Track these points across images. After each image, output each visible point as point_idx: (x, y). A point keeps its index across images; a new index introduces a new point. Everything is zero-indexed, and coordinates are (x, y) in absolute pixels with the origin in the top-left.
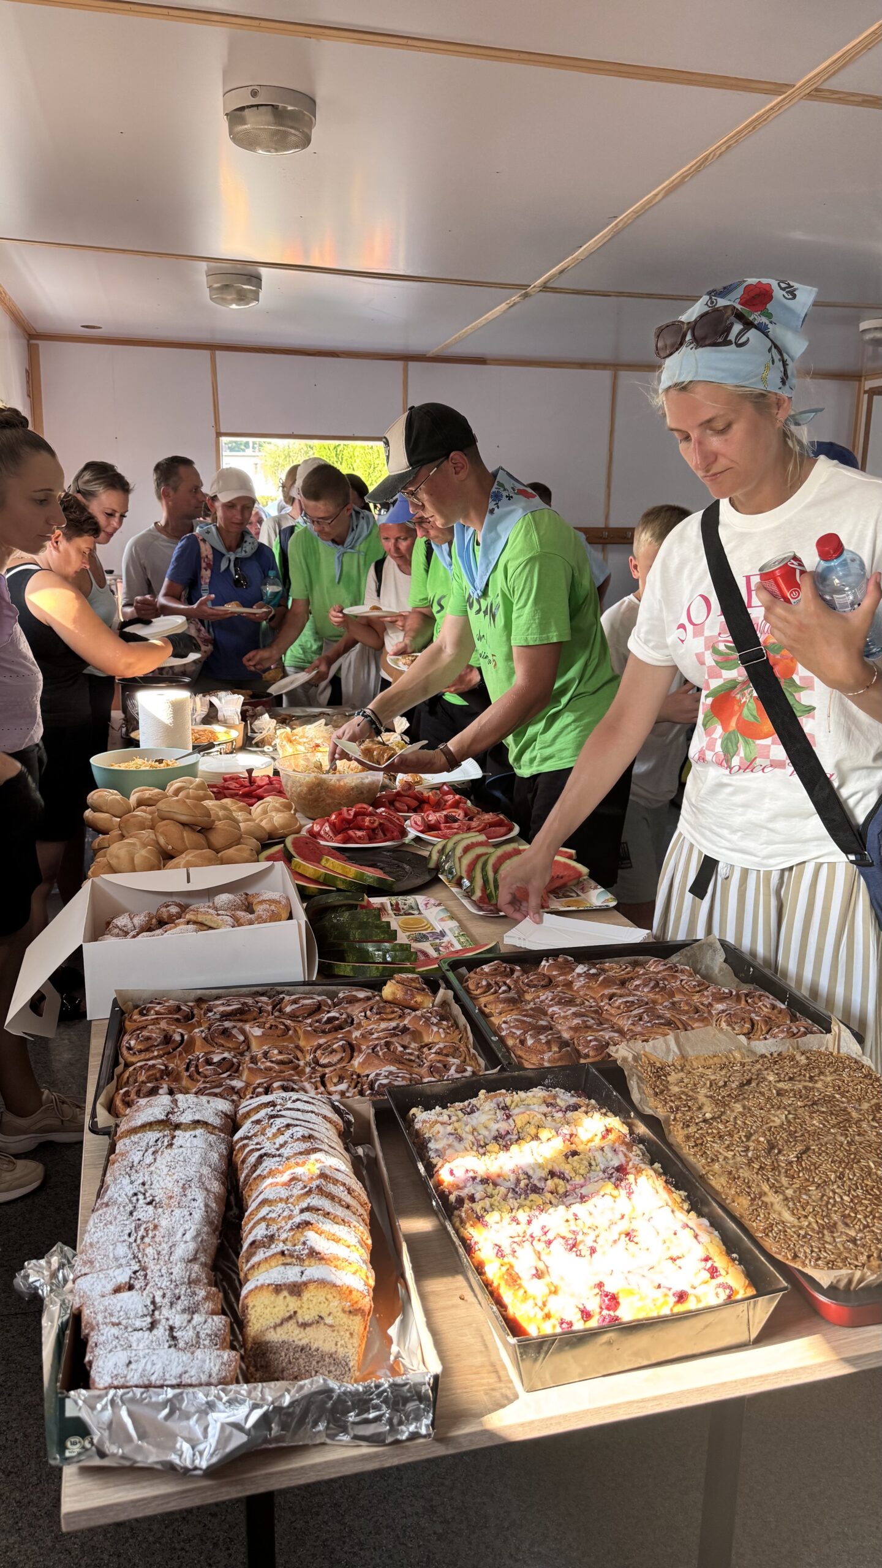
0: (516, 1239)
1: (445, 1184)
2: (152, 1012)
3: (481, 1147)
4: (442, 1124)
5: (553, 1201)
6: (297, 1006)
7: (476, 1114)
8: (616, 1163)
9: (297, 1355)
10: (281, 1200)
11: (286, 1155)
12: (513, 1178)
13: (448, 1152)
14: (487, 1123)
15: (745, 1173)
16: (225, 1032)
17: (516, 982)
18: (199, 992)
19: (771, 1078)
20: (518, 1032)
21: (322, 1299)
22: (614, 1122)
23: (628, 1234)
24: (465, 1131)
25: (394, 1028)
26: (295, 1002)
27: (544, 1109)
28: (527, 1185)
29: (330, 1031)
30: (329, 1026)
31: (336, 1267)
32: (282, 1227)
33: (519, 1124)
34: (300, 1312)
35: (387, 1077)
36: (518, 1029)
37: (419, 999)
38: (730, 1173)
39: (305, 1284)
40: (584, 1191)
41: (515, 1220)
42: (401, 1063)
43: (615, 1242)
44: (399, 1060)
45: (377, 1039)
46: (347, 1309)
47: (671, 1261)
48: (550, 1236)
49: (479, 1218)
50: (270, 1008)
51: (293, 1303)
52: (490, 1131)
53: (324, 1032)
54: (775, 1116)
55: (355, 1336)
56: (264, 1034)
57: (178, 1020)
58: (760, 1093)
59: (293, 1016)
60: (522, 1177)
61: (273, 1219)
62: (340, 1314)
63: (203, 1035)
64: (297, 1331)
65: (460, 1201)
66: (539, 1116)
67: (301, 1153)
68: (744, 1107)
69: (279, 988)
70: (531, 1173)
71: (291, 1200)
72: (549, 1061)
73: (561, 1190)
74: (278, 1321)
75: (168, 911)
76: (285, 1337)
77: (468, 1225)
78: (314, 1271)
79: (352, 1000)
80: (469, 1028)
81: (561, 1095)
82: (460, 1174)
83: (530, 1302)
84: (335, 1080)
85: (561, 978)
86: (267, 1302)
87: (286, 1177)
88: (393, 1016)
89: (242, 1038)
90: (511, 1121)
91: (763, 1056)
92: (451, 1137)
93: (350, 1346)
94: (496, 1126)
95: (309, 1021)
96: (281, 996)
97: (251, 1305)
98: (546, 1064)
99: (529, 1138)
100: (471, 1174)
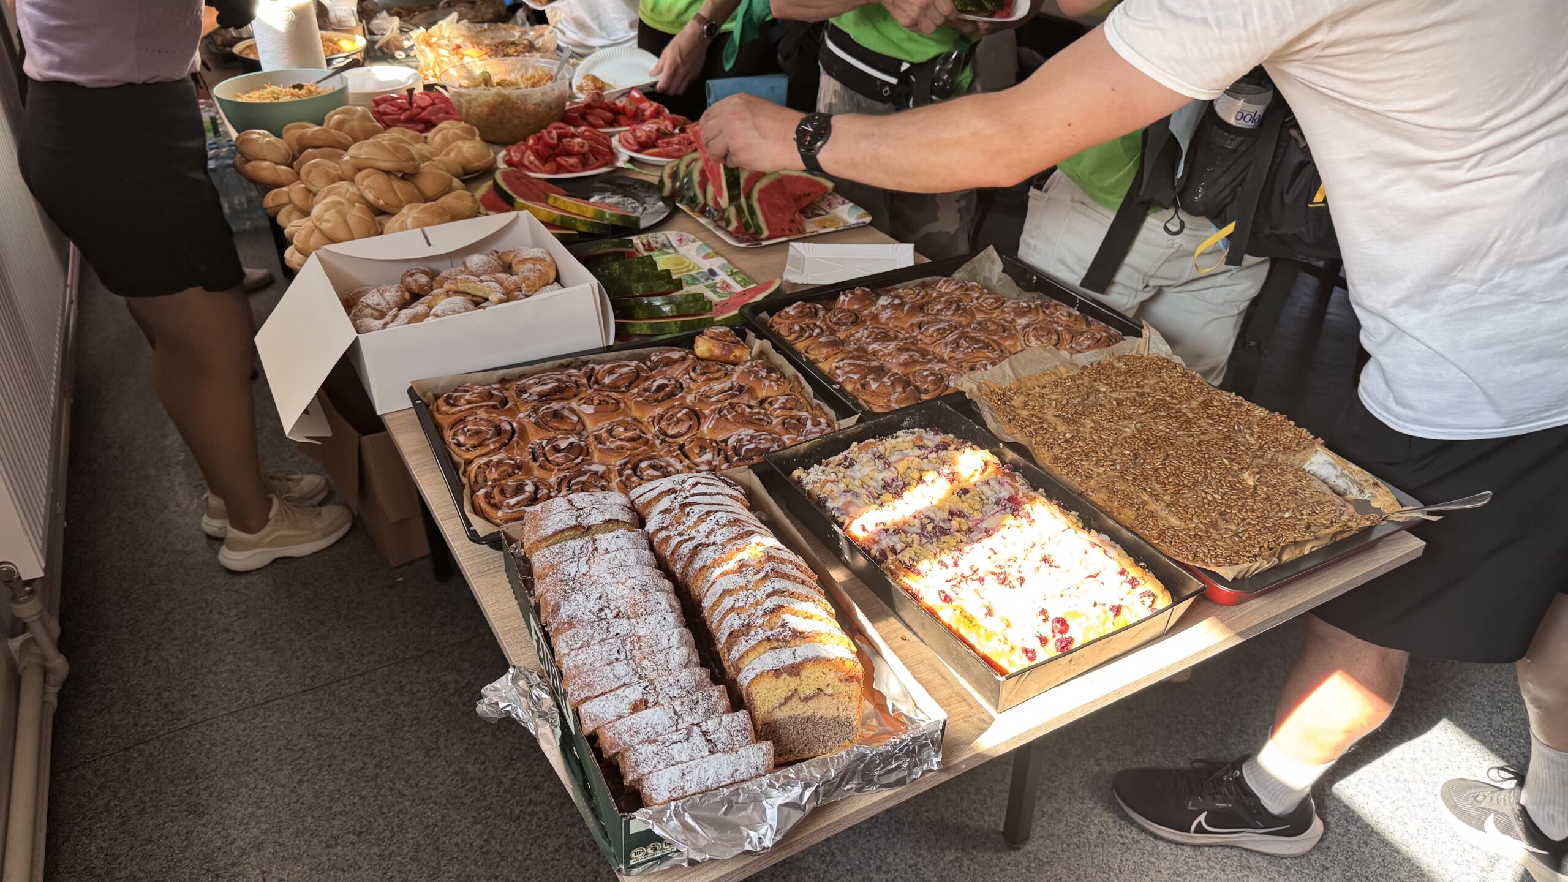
0: (954, 582)
1: (861, 540)
2: (462, 401)
3: (876, 498)
4: (832, 482)
5: (964, 539)
6: (615, 376)
7: (857, 467)
8: (1005, 494)
9: (804, 726)
10: (741, 587)
11: (719, 542)
12: (917, 522)
13: (852, 509)
14: (871, 474)
15: (1120, 486)
16: (556, 415)
17: (824, 320)
18: (501, 372)
19: (1103, 389)
20: (856, 377)
21: (820, 674)
22: (985, 455)
23: (1045, 560)
24: (855, 486)
25: (731, 389)
26: (611, 372)
27: (918, 452)
28: (934, 528)
29: (663, 400)
30: (660, 395)
31: (820, 642)
32: (753, 614)
33: (901, 470)
34: (800, 689)
35: (750, 441)
36: (855, 373)
37: (737, 352)
38: (1107, 487)
39: (802, 664)
40: (984, 525)
41: (943, 564)
42: (753, 424)
43: (1038, 569)
44: (748, 421)
45: (717, 402)
46: (842, 678)
47: (1091, 579)
48: (980, 574)
49: (910, 568)
50: (584, 381)
51: (792, 683)
52: (876, 481)
53: (656, 400)
54: (1125, 427)
55: (854, 699)
56: (596, 412)
57: (494, 407)
58: (1101, 405)
59: (614, 387)
60: (926, 521)
61: (742, 608)
62: (838, 683)
63: (533, 420)
64: (801, 706)
65: (883, 553)
66: (917, 460)
67: (734, 538)
68: (1093, 421)
69: (584, 358)
70: (932, 516)
71: (750, 586)
72: (897, 402)
73: (965, 528)
74: (782, 701)
75: (416, 281)
76: (791, 713)
77: (901, 577)
78: (803, 651)
79: (670, 363)
80: (802, 378)
81: (924, 435)
82: (871, 528)
83: (995, 640)
84: (697, 451)
85: (866, 312)
86: (769, 687)
87: (732, 565)
88: (719, 374)
89: (575, 419)
90: (892, 468)
91: (1084, 367)
92: (849, 495)
93: (850, 709)
94: (881, 476)
95: (636, 390)
96: (590, 366)
97: (754, 692)
98: (895, 406)
99: (915, 483)
100: (881, 527)
